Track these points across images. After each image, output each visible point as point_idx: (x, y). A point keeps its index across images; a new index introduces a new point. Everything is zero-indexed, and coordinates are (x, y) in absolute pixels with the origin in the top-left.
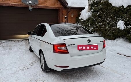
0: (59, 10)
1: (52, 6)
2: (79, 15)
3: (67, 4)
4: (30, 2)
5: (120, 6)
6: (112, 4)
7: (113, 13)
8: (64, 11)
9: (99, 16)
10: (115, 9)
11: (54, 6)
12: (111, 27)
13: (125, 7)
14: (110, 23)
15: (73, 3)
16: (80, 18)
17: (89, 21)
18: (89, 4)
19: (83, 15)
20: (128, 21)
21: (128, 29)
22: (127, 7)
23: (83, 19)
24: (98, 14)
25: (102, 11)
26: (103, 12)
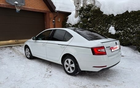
0: (46, 13)
1: (38, 9)
2: (66, 19)
3: (55, 8)
4: (16, 3)
5: (111, 14)
6: (103, 12)
7: (104, 20)
8: (51, 15)
9: (90, 22)
10: (106, 17)
11: (41, 9)
12: (102, 32)
13: (115, 16)
14: (101, 28)
15: (60, 7)
16: (68, 22)
17: (79, 26)
18: (76, 10)
19: (70, 19)
20: (117, 27)
21: (118, 34)
22: (116, 16)
23: (71, 24)
24: (89, 19)
25: (93, 17)
26: (94, 19)
